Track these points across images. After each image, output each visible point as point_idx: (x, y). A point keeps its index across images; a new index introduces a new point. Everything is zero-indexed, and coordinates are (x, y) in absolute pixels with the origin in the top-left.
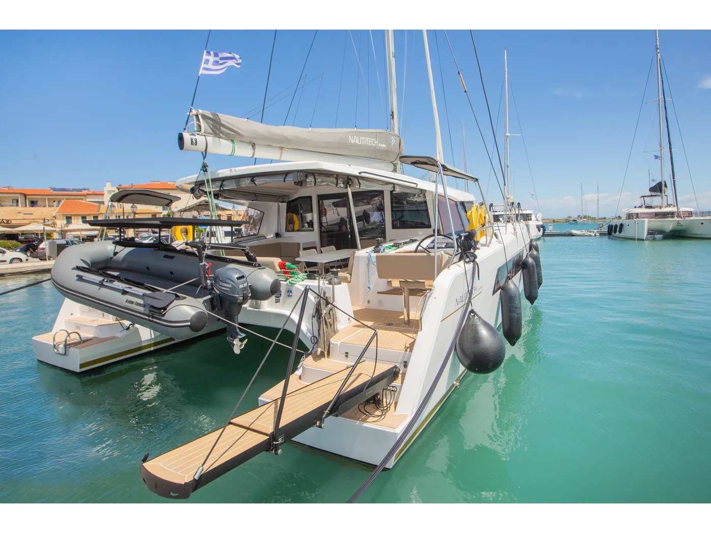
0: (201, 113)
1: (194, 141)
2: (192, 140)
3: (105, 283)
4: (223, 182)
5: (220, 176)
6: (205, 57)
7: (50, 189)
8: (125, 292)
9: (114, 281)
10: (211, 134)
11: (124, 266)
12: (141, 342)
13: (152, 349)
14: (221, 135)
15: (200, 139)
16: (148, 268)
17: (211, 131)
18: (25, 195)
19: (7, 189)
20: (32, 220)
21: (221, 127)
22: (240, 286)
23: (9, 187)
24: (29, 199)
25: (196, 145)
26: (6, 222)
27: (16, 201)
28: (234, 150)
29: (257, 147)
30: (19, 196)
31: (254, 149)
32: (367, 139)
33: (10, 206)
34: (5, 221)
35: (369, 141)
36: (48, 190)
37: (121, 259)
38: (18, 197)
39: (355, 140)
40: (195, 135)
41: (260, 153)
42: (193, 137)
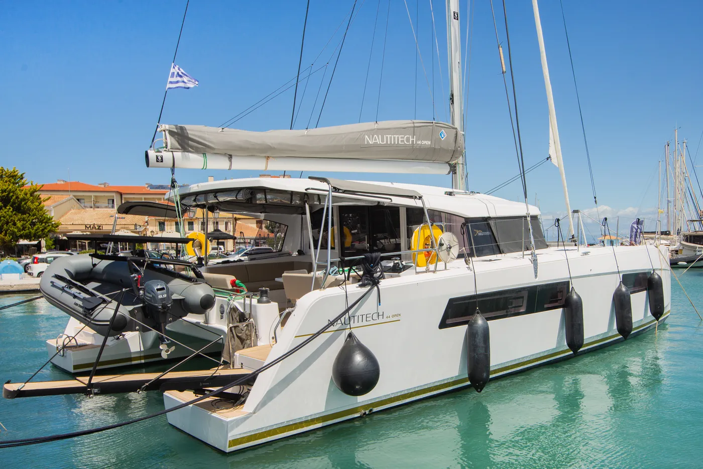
0: (168, 129)
1: (160, 158)
2: (157, 157)
3: (65, 289)
4: (196, 197)
5: (192, 191)
6: (172, 70)
7: (147, 186)
8: (75, 297)
9: (72, 287)
10: (179, 149)
11: (104, 277)
12: (131, 353)
13: (143, 361)
14: (190, 149)
15: (167, 155)
16: (121, 280)
17: (180, 147)
18: (121, 194)
19: (103, 186)
20: (124, 226)
21: (190, 142)
22: (159, 296)
23: (105, 184)
24: (125, 198)
25: (162, 161)
26: (97, 228)
27: (111, 202)
28: (205, 163)
29: (233, 160)
30: (114, 194)
31: (231, 161)
32: (396, 136)
33: (106, 207)
34: (96, 226)
35: (400, 139)
36: (144, 188)
37: (102, 270)
38: (113, 196)
39: (376, 140)
40: (161, 152)
41: (239, 164)
42: (158, 154)
